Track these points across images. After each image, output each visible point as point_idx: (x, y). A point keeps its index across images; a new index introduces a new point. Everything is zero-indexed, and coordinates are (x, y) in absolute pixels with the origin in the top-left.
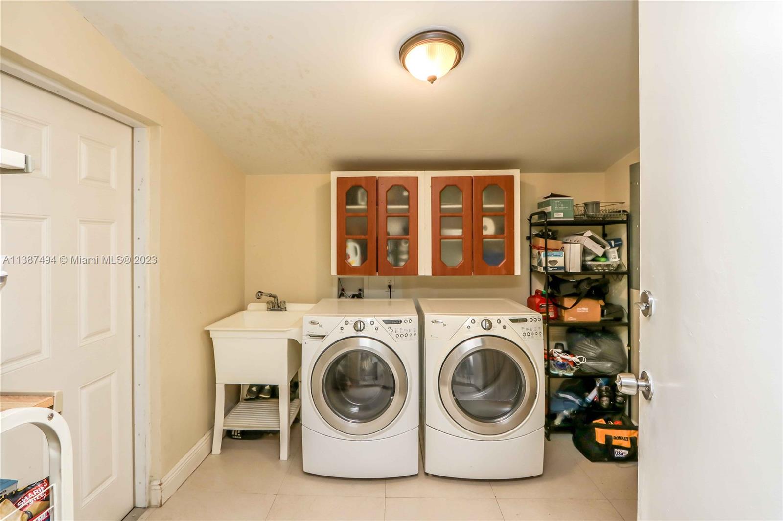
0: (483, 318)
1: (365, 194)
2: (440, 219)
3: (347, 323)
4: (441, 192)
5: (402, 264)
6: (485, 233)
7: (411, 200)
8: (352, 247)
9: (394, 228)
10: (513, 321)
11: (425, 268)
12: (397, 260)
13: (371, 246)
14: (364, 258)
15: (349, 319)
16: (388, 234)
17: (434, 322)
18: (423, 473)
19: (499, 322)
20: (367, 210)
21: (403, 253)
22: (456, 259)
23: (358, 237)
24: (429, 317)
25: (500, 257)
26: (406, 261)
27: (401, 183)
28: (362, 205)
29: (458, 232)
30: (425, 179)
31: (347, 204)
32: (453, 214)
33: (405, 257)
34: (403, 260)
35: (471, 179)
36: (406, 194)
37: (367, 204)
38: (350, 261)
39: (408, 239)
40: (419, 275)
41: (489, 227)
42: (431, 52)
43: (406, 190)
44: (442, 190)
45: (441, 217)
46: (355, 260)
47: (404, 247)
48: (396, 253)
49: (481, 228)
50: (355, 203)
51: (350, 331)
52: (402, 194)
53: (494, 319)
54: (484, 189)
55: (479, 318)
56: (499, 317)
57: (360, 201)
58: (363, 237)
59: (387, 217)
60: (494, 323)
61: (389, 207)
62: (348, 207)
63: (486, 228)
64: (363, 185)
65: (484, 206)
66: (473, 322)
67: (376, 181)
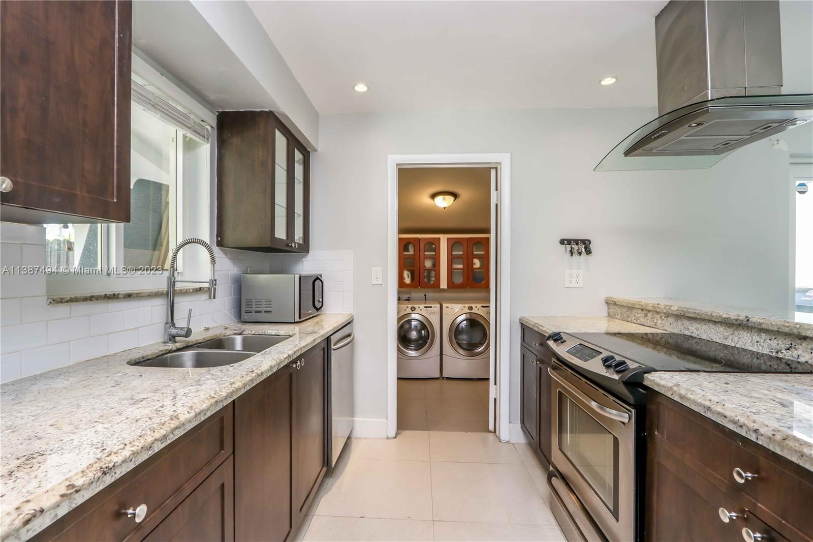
0: (469, 305)
1: (413, 246)
2: (451, 259)
3: (407, 307)
4: (452, 246)
5: (432, 282)
6: (474, 267)
7: (437, 250)
8: (406, 274)
9: (428, 264)
10: (483, 307)
11: (444, 285)
12: (429, 280)
13: (416, 273)
14: (412, 279)
15: (408, 306)
16: (425, 267)
17: (447, 307)
18: (441, 377)
19: (476, 307)
20: (414, 255)
21: (432, 277)
22: (459, 280)
23: (409, 268)
24: (444, 305)
25: (483, 279)
26: (434, 281)
27: (431, 241)
28: (411, 252)
29: (461, 266)
30: (444, 239)
31: (404, 251)
32: (458, 257)
33: (433, 279)
34: (433, 281)
35: (467, 239)
36: (434, 246)
37: (414, 251)
38: (405, 281)
39: (435, 270)
40: (441, 288)
41: (477, 263)
42: (444, 199)
43: (435, 245)
44: (452, 244)
45: (452, 258)
46: (408, 280)
47: (433, 274)
48: (429, 277)
49: (473, 264)
50: (408, 251)
51: (409, 311)
52: (432, 247)
53: (473, 306)
54: (474, 245)
55: (467, 306)
56: (476, 305)
57: (410, 249)
58: (412, 268)
59: (425, 258)
60: (474, 308)
61: (426, 253)
62: (405, 253)
63: (475, 264)
64: (412, 242)
65: (475, 253)
66: (464, 307)
67: (419, 240)
